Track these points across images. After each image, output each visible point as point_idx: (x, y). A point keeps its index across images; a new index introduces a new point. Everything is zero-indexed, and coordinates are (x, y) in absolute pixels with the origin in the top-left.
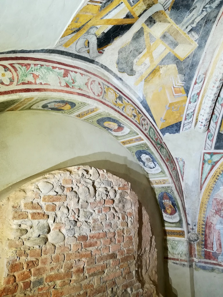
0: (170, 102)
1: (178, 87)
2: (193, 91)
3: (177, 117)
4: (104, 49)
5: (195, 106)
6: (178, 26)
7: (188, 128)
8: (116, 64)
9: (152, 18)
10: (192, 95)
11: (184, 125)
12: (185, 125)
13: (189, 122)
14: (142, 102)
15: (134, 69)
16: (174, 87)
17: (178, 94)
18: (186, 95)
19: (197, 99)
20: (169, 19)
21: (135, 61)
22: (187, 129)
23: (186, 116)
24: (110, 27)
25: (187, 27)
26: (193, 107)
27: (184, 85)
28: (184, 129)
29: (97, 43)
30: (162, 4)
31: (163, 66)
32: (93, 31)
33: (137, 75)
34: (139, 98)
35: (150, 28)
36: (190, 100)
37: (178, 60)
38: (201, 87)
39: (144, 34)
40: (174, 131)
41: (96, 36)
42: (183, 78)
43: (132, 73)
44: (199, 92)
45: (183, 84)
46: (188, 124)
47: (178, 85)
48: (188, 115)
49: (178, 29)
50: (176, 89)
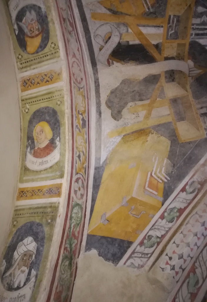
0: (134, 195)
1: (157, 179)
2: (175, 201)
3: (130, 229)
4: (114, 62)
5: (167, 229)
6: (193, 100)
7: (137, 265)
8: (109, 92)
9: (174, 73)
10: (172, 206)
11: (133, 252)
12: (136, 255)
13: (144, 254)
14: (99, 168)
15: (122, 113)
16: (151, 175)
17: (151, 190)
18: (161, 199)
19: (176, 218)
20: (188, 87)
21: (130, 104)
22: (135, 267)
23: (144, 238)
24: (137, 42)
25: (202, 108)
26: (163, 228)
27: (166, 181)
28: (128, 263)
29: (116, 48)
30: (190, 68)
31: (155, 133)
32: (123, 29)
33: (121, 122)
34: (98, 159)
35: (167, 82)
36: (165, 212)
37: (175, 138)
38: (188, 201)
39: (157, 83)
40: (109, 255)
41: (121, 39)
42: (171, 169)
43: (117, 115)
44: (183, 208)
45: (166, 178)
46: (140, 255)
47: (159, 175)
48: (150, 237)
49: (192, 103)
50: (153, 179)
